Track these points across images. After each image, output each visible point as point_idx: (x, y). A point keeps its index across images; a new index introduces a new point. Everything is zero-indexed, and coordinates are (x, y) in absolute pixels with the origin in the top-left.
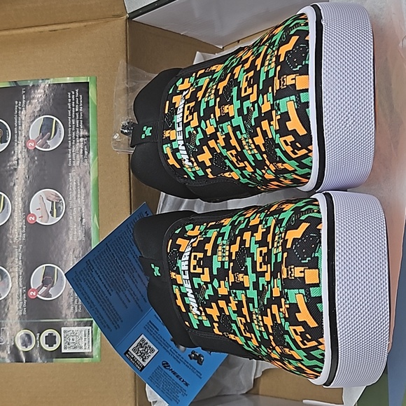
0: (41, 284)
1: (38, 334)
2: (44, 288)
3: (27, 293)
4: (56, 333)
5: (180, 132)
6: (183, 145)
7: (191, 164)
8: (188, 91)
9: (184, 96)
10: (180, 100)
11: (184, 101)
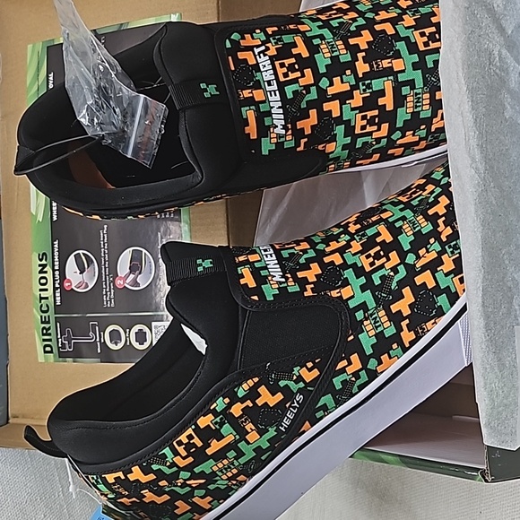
0: (128, 271)
1: (128, 330)
2: (132, 276)
3: (114, 282)
4: (146, 329)
5: (274, 91)
6: (279, 108)
7: (284, 132)
8: (263, 48)
9: (259, 53)
10: (255, 56)
11: (267, 58)
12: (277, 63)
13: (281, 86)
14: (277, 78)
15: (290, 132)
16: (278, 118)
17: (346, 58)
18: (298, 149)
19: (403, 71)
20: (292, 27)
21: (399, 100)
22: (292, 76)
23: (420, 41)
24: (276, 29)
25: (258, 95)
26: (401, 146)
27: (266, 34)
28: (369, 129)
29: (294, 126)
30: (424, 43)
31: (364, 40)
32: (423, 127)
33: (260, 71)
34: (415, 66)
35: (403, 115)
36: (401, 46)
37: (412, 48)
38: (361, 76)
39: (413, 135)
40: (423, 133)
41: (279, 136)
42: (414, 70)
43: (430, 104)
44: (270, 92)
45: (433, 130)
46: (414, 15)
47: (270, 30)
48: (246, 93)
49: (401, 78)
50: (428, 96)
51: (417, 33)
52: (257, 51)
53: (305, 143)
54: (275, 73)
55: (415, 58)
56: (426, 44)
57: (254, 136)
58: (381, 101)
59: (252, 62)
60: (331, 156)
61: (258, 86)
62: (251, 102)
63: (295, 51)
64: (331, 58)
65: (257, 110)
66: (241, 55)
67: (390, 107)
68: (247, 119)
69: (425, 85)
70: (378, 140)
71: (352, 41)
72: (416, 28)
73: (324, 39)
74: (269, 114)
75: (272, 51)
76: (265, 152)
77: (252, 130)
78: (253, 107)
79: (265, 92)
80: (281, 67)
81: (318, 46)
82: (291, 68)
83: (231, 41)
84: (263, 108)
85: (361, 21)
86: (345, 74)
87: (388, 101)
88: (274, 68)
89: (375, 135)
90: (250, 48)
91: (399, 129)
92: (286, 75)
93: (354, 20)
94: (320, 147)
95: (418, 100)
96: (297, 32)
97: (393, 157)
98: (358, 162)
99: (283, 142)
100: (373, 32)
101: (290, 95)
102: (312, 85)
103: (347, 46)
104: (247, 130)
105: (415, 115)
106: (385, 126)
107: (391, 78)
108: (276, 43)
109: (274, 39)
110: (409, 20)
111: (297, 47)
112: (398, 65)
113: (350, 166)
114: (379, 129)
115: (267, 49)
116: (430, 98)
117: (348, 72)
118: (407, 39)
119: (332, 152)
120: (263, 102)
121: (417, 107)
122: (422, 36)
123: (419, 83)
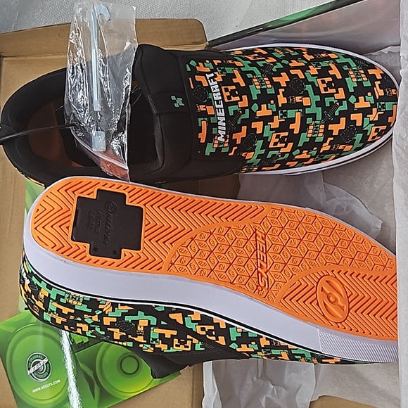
5: (221, 108)
6: (224, 122)
7: (223, 140)
8: (212, 75)
9: (210, 78)
10: (207, 80)
11: (216, 83)
12: (223, 88)
13: (226, 105)
14: (223, 99)
15: (227, 141)
16: (222, 129)
17: (271, 91)
18: (230, 154)
19: (309, 107)
20: (230, 62)
21: (304, 127)
22: (234, 99)
23: (322, 86)
24: (220, 62)
25: (210, 110)
26: (296, 160)
27: (213, 64)
28: (279, 145)
29: (231, 136)
30: (324, 88)
31: (283, 79)
32: (315, 148)
33: (211, 92)
34: (318, 104)
35: (304, 138)
36: (309, 88)
37: (316, 91)
38: (280, 106)
39: (308, 153)
40: (314, 153)
41: (220, 143)
42: (317, 107)
43: (323, 133)
44: (218, 109)
45: (321, 151)
46: (317, 67)
47: (216, 62)
48: (202, 108)
49: (308, 111)
50: (323, 126)
51: (319, 80)
52: (208, 76)
53: (235, 150)
54: (222, 95)
55: (318, 98)
56: (326, 89)
57: (203, 141)
58: (291, 126)
59: (205, 84)
60: (248, 162)
61: (210, 103)
62: (204, 114)
63: (235, 80)
64: (261, 89)
65: (209, 122)
66: (198, 78)
67: (296, 132)
68: (201, 127)
69: (322, 119)
70: (283, 154)
71: (275, 79)
72: (319, 76)
73: (255, 75)
74: (216, 125)
75: (219, 79)
76: (207, 153)
77: (203, 136)
78: (206, 119)
79: (215, 108)
80: (226, 91)
81: (251, 79)
82: (233, 93)
83: (190, 66)
84: (213, 120)
85: (279, 66)
86: (270, 103)
87: (296, 127)
88: (221, 91)
89: (282, 150)
90: (203, 74)
91: (299, 148)
92: (229, 98)
93: (274, 64)
94: (243, 155)
95: (316, 129)
96: (234, 66)
97: (288, 167)
98: (263, 169)
99: (221, 148)
100: (289, 75)
101: (231, 114)
102: (247, 108)
103: (272, 83)
104: (200, 135)
105: (312, 139)
106: (290, 145)
107: (301, 110)
108: (222, 73)
109: (220, 69)
110: (313, 70)
111: (236, 77)
112: (306, 101)
113: (257, 171)
114: (286, 147)
115: (215, 76)
116: (324, 129)
117: (272, 102)
118: (312, 84)
119: (250, 159)
120: (213, 116)
121: (314, 133)
122: (323, 83)
123: (319, 117)
